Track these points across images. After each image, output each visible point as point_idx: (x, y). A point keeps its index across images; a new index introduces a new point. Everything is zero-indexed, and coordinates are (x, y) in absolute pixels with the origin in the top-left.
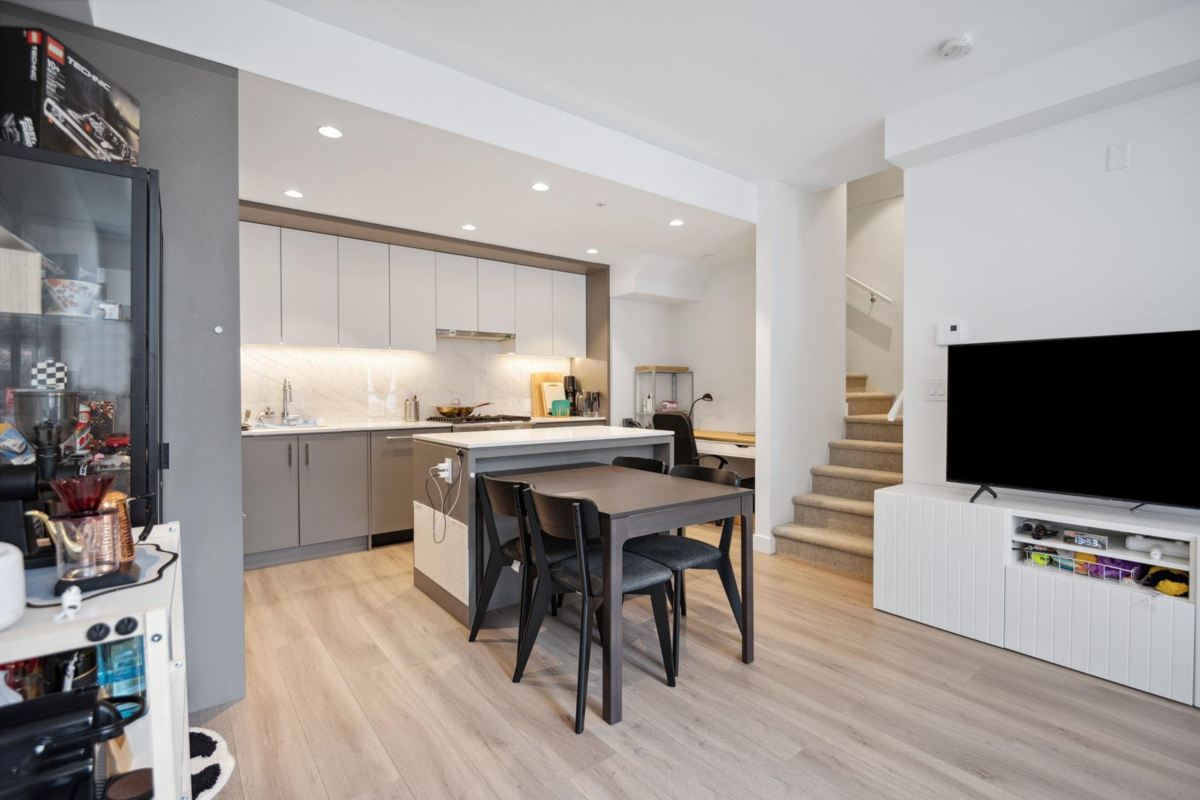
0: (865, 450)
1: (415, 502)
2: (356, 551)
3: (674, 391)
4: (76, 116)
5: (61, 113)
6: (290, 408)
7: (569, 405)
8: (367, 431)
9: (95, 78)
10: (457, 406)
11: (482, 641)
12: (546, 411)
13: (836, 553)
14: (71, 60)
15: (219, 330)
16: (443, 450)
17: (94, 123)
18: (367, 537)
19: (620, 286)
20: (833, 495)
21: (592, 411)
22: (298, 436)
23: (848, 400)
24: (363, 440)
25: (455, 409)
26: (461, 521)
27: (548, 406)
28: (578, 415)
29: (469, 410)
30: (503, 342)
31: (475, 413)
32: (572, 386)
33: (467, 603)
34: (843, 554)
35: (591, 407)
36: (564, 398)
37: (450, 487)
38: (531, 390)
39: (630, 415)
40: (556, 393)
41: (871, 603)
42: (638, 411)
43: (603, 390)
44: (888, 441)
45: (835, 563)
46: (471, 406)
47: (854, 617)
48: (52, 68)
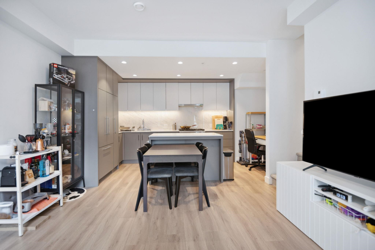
4: (60, 76)
5: (57, 76)
7: (223, 126)
9: (64, 68)
12: (214, 128)
14: (59, 66)
15: (94, 110)
17: (64, 76)
21: (230, 128)
28: (226, 129)
29: (189, 128)
31: (191, 128)
32: (226, 119)
35: (230, 126)
36: (222, 123)
38: (211, 121)
43: (233, 121)
48: (55, 69)
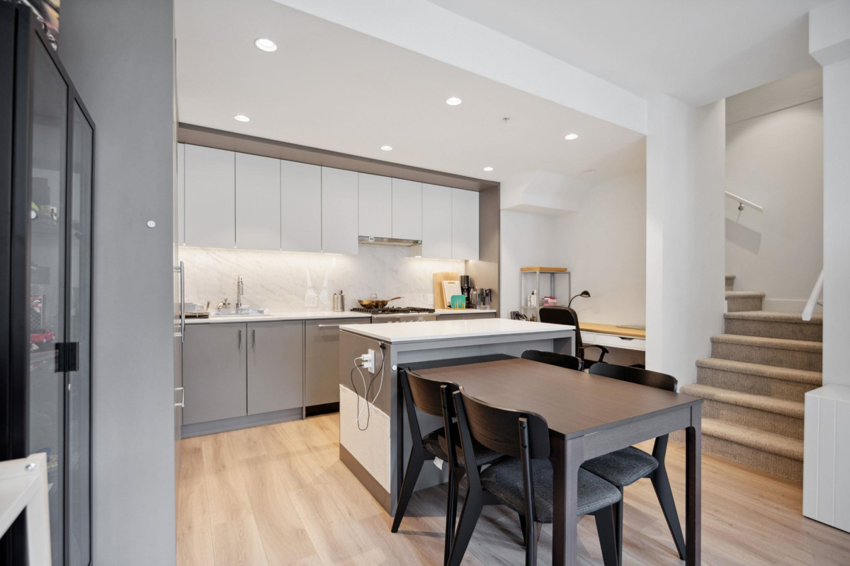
0: (752, 345)
1: (340, 385)
2: (293, 420)
3: (553, 288)
6: (242, 301)
7: (465, 299)
8: (302, 320)
10: (375, 300)
11: (404, 532)
12: (446, 304)
13: (735, 446)
16: (368, 342)
18: (302, 408)
19: (508, 200)
20: (721, 387)
21: (484, 304)
22: (246, 323)
23: (727, 298)
24: (300, 327)
25: (373, 302)
26: (382, 410)
27: (448, 300)
28: (472, 308)
29: (384, 303)
30: (413, 247)
31: (389, 305)
32: (467, 284)
33: (389, 490)
34: (744, 449)
35: (483, 301)
36: (460, 293)
37: (374, 377)
38: (434, 287)
39: (516, 309)
40: (454, 289)
41: (801, 511)
42: (523, 305)
43: (494, 288)
44: (771, 337)
45: (735, 456)
46: (385, 299)
47: (785, 526)
